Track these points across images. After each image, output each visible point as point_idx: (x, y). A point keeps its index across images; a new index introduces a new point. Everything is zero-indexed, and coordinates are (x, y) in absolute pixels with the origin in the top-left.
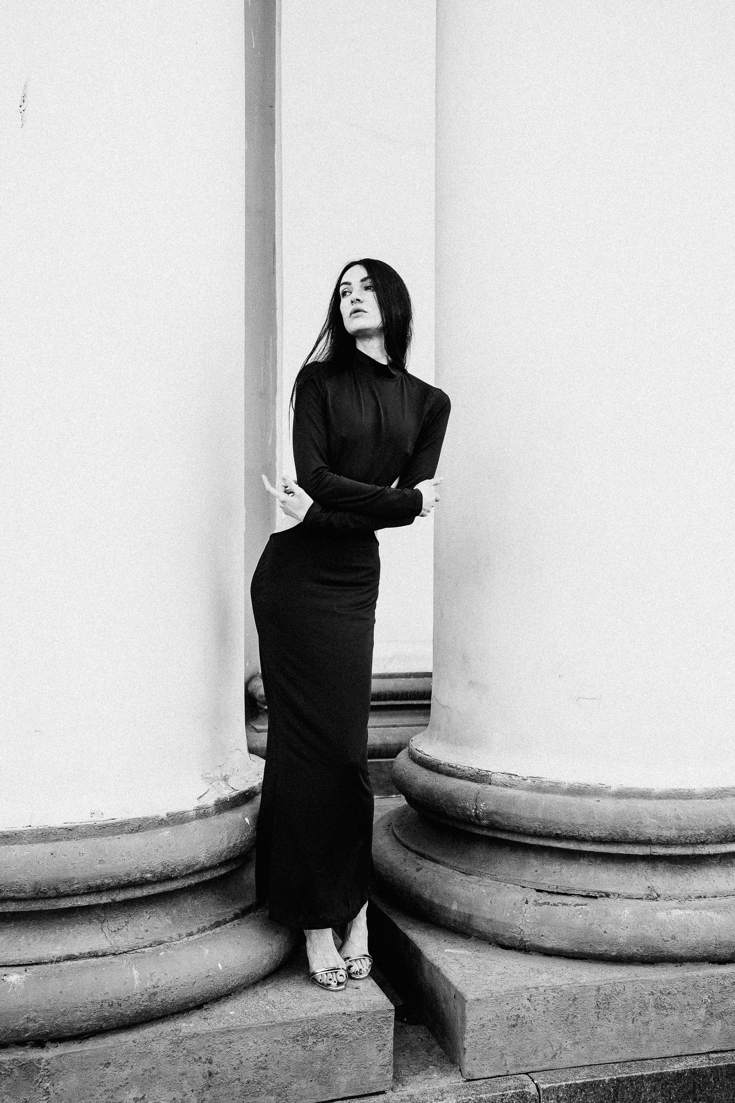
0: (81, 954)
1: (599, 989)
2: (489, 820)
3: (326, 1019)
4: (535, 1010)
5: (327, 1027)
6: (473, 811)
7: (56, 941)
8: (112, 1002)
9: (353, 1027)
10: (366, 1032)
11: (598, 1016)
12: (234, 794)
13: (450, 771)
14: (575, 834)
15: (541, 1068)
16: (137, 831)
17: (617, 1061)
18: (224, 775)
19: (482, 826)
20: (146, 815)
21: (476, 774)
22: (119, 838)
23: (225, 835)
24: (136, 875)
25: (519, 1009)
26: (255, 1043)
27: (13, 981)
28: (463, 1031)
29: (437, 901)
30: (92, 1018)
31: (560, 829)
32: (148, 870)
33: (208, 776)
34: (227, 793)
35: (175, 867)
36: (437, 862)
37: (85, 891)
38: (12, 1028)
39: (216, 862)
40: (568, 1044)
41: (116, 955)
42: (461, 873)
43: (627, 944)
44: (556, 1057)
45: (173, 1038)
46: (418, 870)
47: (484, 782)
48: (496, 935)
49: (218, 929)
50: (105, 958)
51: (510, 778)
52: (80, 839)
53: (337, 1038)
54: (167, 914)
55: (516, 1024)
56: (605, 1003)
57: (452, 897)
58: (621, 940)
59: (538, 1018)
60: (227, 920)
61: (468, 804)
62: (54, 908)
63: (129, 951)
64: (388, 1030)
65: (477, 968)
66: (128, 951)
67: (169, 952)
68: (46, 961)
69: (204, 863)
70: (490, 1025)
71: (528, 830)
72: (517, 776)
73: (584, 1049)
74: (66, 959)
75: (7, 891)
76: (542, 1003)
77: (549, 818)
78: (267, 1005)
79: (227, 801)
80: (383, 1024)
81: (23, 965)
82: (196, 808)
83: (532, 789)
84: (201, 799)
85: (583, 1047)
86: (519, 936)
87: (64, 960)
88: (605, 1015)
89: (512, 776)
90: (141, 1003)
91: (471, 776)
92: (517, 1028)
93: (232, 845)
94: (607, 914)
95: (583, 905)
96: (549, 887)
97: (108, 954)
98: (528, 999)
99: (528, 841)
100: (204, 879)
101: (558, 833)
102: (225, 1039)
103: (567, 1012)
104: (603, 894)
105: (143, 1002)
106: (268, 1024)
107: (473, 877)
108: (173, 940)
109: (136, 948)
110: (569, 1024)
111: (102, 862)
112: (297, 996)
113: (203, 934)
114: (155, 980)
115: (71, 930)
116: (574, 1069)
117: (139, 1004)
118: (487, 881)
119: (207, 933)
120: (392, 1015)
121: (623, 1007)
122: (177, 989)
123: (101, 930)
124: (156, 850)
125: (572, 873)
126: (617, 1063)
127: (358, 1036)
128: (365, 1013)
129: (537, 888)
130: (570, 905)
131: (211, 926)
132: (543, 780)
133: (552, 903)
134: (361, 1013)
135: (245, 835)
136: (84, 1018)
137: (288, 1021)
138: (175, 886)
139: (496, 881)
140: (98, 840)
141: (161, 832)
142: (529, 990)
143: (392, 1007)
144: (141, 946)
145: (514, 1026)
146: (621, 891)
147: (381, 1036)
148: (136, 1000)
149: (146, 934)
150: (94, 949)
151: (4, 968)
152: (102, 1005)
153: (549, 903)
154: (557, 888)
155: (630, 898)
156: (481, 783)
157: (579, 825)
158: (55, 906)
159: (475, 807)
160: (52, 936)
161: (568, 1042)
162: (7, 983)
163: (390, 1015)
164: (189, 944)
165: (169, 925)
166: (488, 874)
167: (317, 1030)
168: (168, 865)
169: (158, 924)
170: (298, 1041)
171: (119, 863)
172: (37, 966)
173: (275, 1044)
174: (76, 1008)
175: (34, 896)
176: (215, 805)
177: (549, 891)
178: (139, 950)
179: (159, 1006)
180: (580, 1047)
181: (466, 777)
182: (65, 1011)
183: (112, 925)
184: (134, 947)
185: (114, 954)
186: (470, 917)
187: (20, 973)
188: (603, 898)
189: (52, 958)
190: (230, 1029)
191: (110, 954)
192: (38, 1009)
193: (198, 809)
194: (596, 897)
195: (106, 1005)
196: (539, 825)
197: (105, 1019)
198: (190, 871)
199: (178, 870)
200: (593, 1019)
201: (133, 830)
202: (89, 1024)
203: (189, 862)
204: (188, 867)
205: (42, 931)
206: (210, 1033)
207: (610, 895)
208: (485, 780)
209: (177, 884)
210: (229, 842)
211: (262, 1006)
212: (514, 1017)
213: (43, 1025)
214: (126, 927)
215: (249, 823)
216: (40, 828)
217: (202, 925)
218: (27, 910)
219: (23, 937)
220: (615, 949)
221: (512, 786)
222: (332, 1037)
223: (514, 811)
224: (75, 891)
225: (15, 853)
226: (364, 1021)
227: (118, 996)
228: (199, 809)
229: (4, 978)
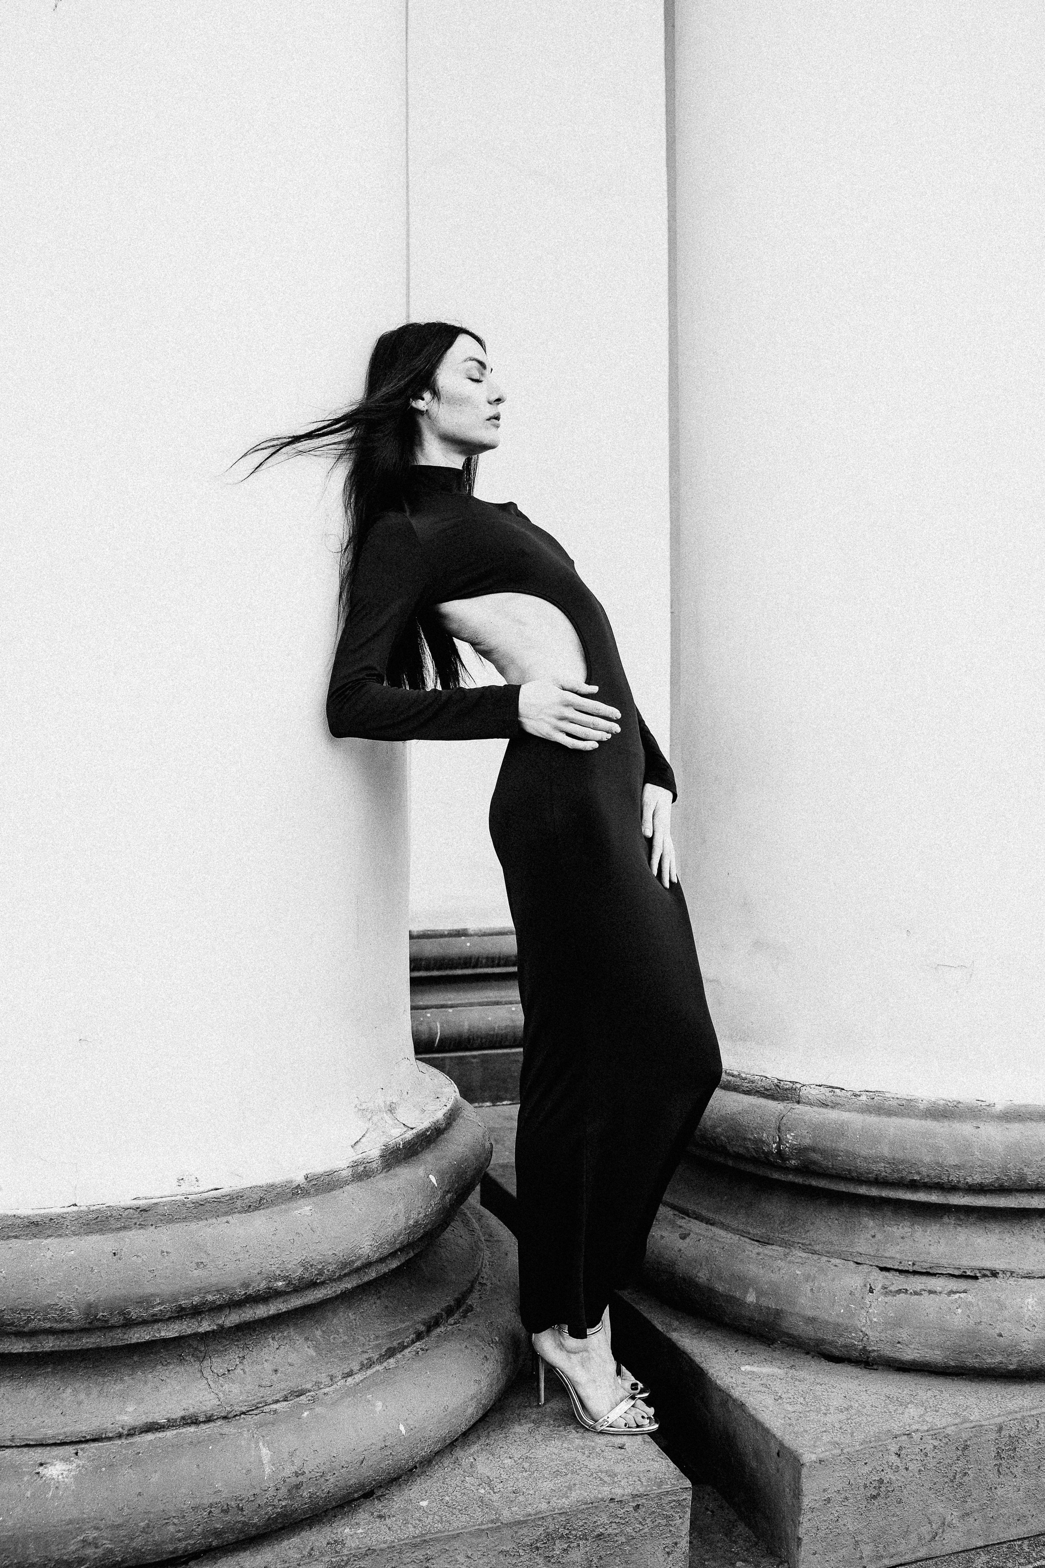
0: (169, 1421)
1: (1000, 1429)
2: (800, 1159)
3: (582, 1512)
4: (907, 1469)
5: (586, 1523)
6: (775, 1146)
7: (123, 1396)
8: (228, 1505)
9: (627, 1520)
10: (646, 1526)
11: (998, 1471)
12: (409, 1135)
13: (729, 1082)
14: (943, 1179)
15: (913, 1557)
16: (257, 1208)
17: (1025, 1536)
18: (388, 1103)
19: (787, 1168)
20: (270, 1181)
21: (774, 1087)
22: (227, 1222)
23: (401, 1206)
24: (259, 1286)
25: (883, 1470)
26: (468, 1557)
27: (55, 1477)
28: (797, 1509)
29: (720, 1287)
30: (195, 1533)
31: (919, 1173)
32: (279, 1275)
33: (364, 1106)
34: (397, 1135)
35: (323, 1266)
36: (709, 1222)
37: (173, 1315)
38: (57, 1557)
39: (387, 1250)
40: (952, 1516)
41: (230, 1418)
42: (753, 1242)
43: (1034, 1352)
44: (937, 1538)
45: (333, 1559)
46: (683, 1237)
47: (788, 1100)
48: (820, 1342)
49: (392, 1360)
50: (212, 1425)
51: (832, 1093)
52: (161, 1226)
53: (600, 1539)
54: (307, 1339)
55: (879, 1495)
56: (1009, 1450)
57: (744, 1282)
58: (1025, 1346)
59: (911, 1482)
60: (405, 1344)
61: (765, 1135)
62: (120, 1343)
63: (250, 1410)
64: (681, 1520)
65: (801, 1400)
66: (248, 1411)
67: (318, 1410)
68: (111, 1435)
69: (369, 1256)
70: (839, 1498)
71: (866, 1175)
72: (843, 1089)
73: (977, 1522)
74: (145, 1431)
75: (39, 1320)
76: (917, 1458)
77: (900, 1155)
78: (479, 1485)
79: (399, 1149)
80: (674, 1511)
81: (72, 1443)
82: (352, 1164)
83: (868, 1110)
84: (357, 1147)
85: (975, 1520)
86: (860, 1343)
87: (141, 1433)
88: (1009, 1468)
89: (836, 1090)
90: (276, 1502)
91: (767, 1090)
92: (881, 1500)
93: (411, 1222)
94: (1002, 1307)
95: (960, 1293)
96: (901, 1263)
97: (215, 1417)
98: (897, 1454)
99: (863, 1190)
100: (366, 1279)
101: (915, 1180)
102: (419, 1554)
103: (954, 1468)
104: (988, 1273)
105: (280, 1500)
106: (490, 1525)
107: (774, 1247)
108: (322, 1386)
109: (261, 1405)
110: (956, 1487)
111: (202, 1265)
112: (526, 1465)
113: (370, 1372)
114: (298, 1462)
115: (150, 1376)
116: (963, 1554)
117: (274, 1505)
118: (799, 1254)
119: (374, 1370)
120: (688, 1496)
121: (1036, 1452)
122: (334, 1474)
123: (199, 1375)
124: (292, 1241)
125: (930, 1238)
126: (1025, 1538)
127: (634, 1534)
128: (645, 1497)
129: (881, 1266)
130: (940, 1293)
131: (381, 1356)
132: (888, 1095)
133: (911, 1291)
134: (639, 1497)
135: (431, 1205)
136: (180, 1534)
137: (522, 1519)
138: (321, 1296)
139: (812, 1253)
140: (193, 1226)
141: (296, 1209)
142: (898, 1438)
143: (688, 1484)
144: (270, 1400)
145: (874, 1497)
146: (1013, 1266)
147: (670, 1531)
148: (267, 1498)
149: (274, 1377)
150: (192, 1410)
151: (39, 1450)
152: (210, 1512)
153: (906, 1290)
154: (914, 1264)
155: (1029, 1278)
156: (783, 1100)
157: (950, 1166)
158: (122, 1340)
159: (778, 1140)
160: (119, 1387)
161: (955, 1513)
162: (45, 1481)
163: (684, 1497)
164: (352, 1392)
165: (312, 1358)
166: (799, 1243)
167: (568, 1529)
168: (311, 1266)
169: (293, 1357)
170: (537, 1548)
171: (231, 1267)
172: (96, 1444)
173: (502, 1557)
174: (167, 1520)
175: (87, 1326)
176: (381, 1156)
177: (900, 1269)
178: (266, 1407)
179: (306, 1504)
180: (971, 1520)
181: (758, 1092)
182: (148, 1526)
183: (218, 1364)
184: (258, 1403)
185: (225, 1418)
186: (778, 1313)
187: (66, 1460)
188: (987, 1279)
189: (120, 1429)
190: (427, 1538)
191: (218, 1418)
192: (102, 1525)
193: (355, 1165)
194: (975, 1278)
195: (216, 1511)
196: (885, 1167)
197: (217, 1534)
198: (346, 1271)
199: (328, 1271)
200: (992, 1476)
201: (250, 1206)
202: (189, 1544)
203: (345, 1257)
204: (344, 1265)
205: (100, 1379)
206: (394, 1547)
207: (998, 1273)
208: (790, 1096)
209: (325, 1292)
210: (408, 1219)
211: (472, 1488)
212: (875, 1484)
213: (111, 1551)
214: (241, 1367)
215: (435, 1184)
216: (92, 1208)
217: (366, 1356)
218: (74, 1348)
219: (69, 1391)
220: (1015, 1360)
221: (835, 1106)
222: (593, 1538)
223: (842, 1145)
224: (157, 1316)
225: (51, 1254)
226: (644, 1510)
227: (237, 1494)
228: (357, 1165)
229: (40, 1469)
